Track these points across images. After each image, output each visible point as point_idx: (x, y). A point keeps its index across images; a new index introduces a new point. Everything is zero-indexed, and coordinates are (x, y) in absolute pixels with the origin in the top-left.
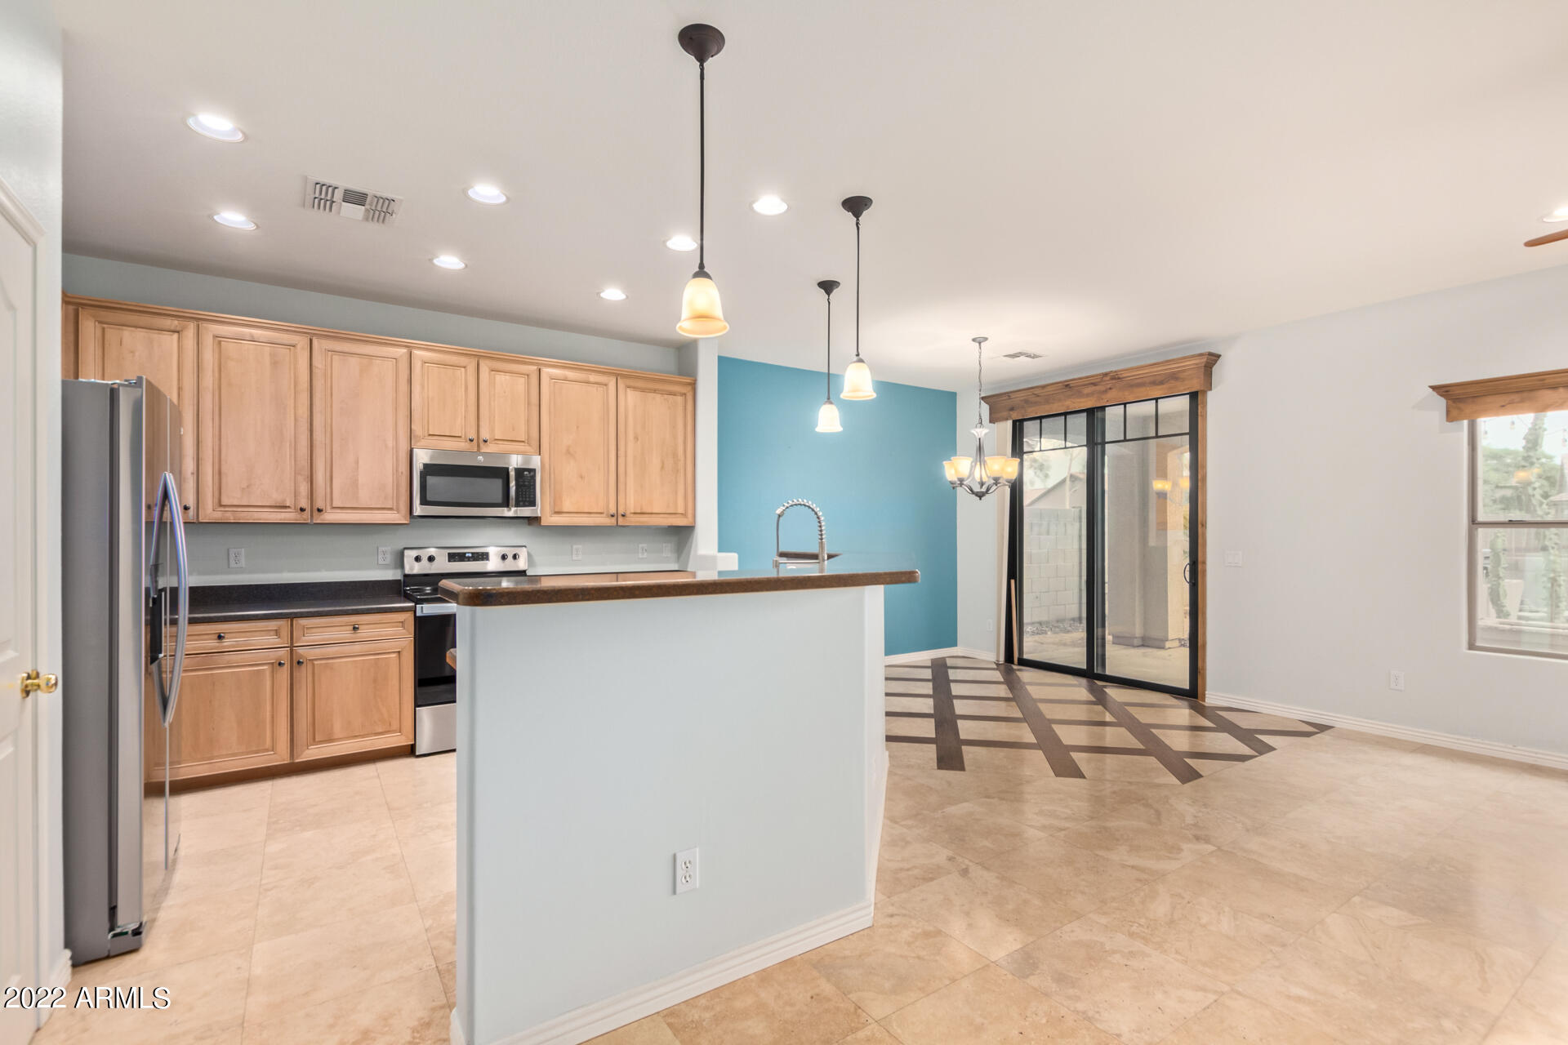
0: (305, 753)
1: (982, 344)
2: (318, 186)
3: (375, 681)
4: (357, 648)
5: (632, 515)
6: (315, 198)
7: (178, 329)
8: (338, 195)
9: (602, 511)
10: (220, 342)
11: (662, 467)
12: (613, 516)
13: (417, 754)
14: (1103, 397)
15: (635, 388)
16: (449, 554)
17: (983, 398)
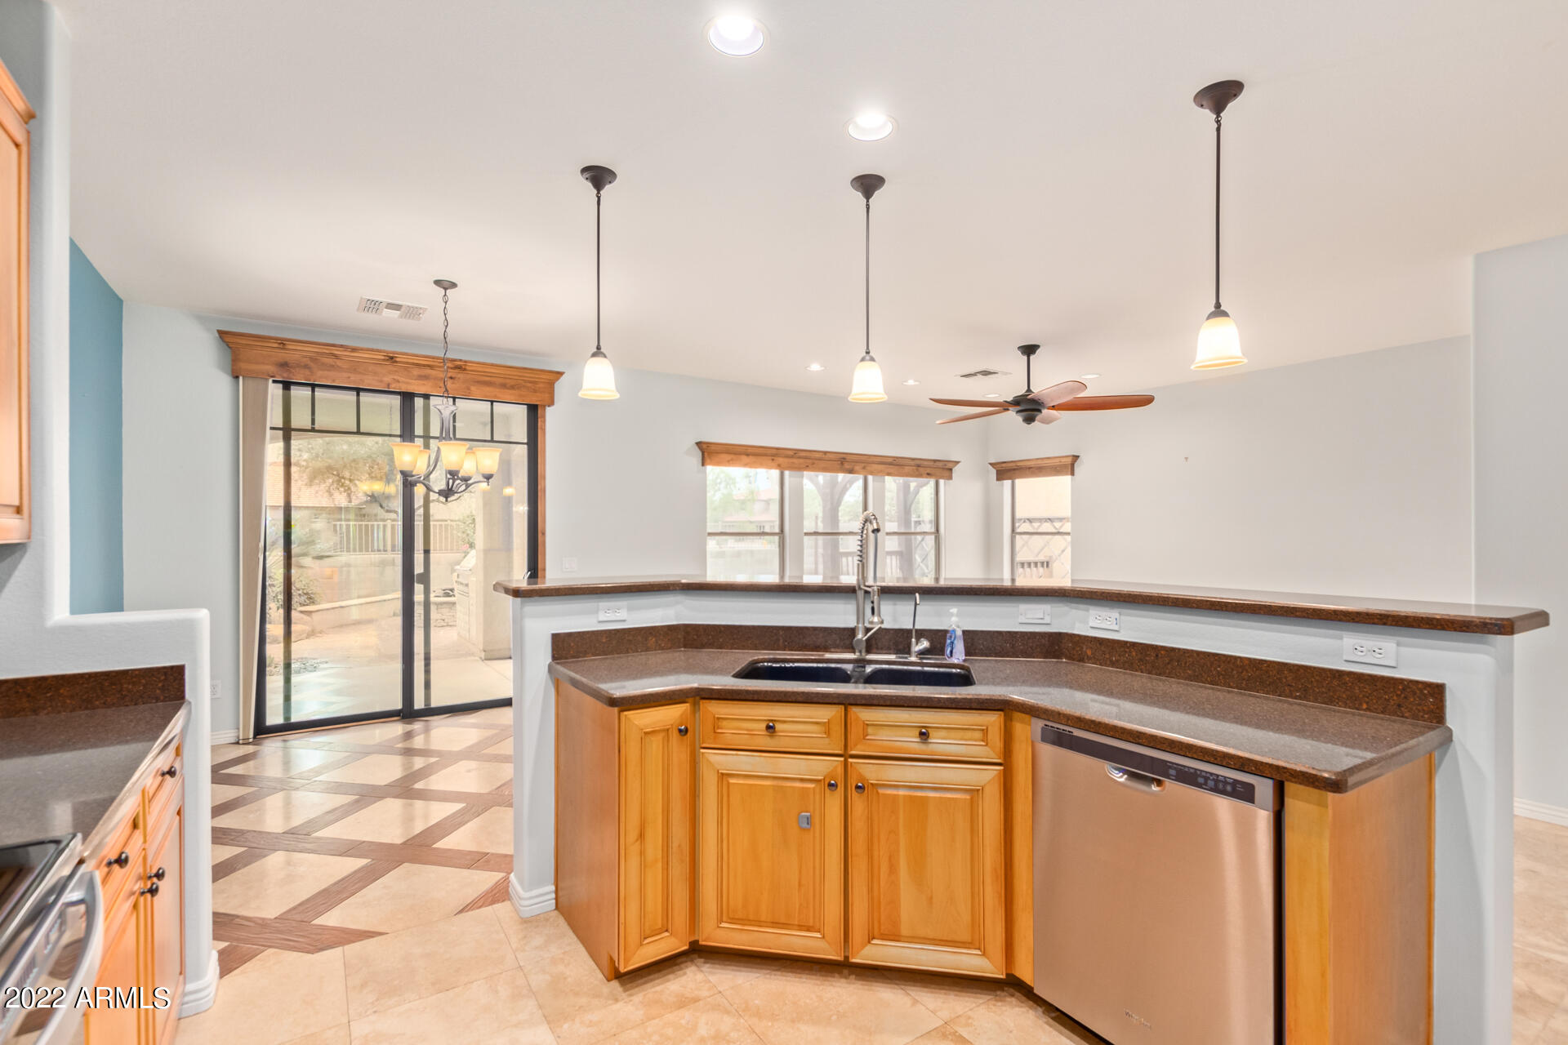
17: (220, 332)
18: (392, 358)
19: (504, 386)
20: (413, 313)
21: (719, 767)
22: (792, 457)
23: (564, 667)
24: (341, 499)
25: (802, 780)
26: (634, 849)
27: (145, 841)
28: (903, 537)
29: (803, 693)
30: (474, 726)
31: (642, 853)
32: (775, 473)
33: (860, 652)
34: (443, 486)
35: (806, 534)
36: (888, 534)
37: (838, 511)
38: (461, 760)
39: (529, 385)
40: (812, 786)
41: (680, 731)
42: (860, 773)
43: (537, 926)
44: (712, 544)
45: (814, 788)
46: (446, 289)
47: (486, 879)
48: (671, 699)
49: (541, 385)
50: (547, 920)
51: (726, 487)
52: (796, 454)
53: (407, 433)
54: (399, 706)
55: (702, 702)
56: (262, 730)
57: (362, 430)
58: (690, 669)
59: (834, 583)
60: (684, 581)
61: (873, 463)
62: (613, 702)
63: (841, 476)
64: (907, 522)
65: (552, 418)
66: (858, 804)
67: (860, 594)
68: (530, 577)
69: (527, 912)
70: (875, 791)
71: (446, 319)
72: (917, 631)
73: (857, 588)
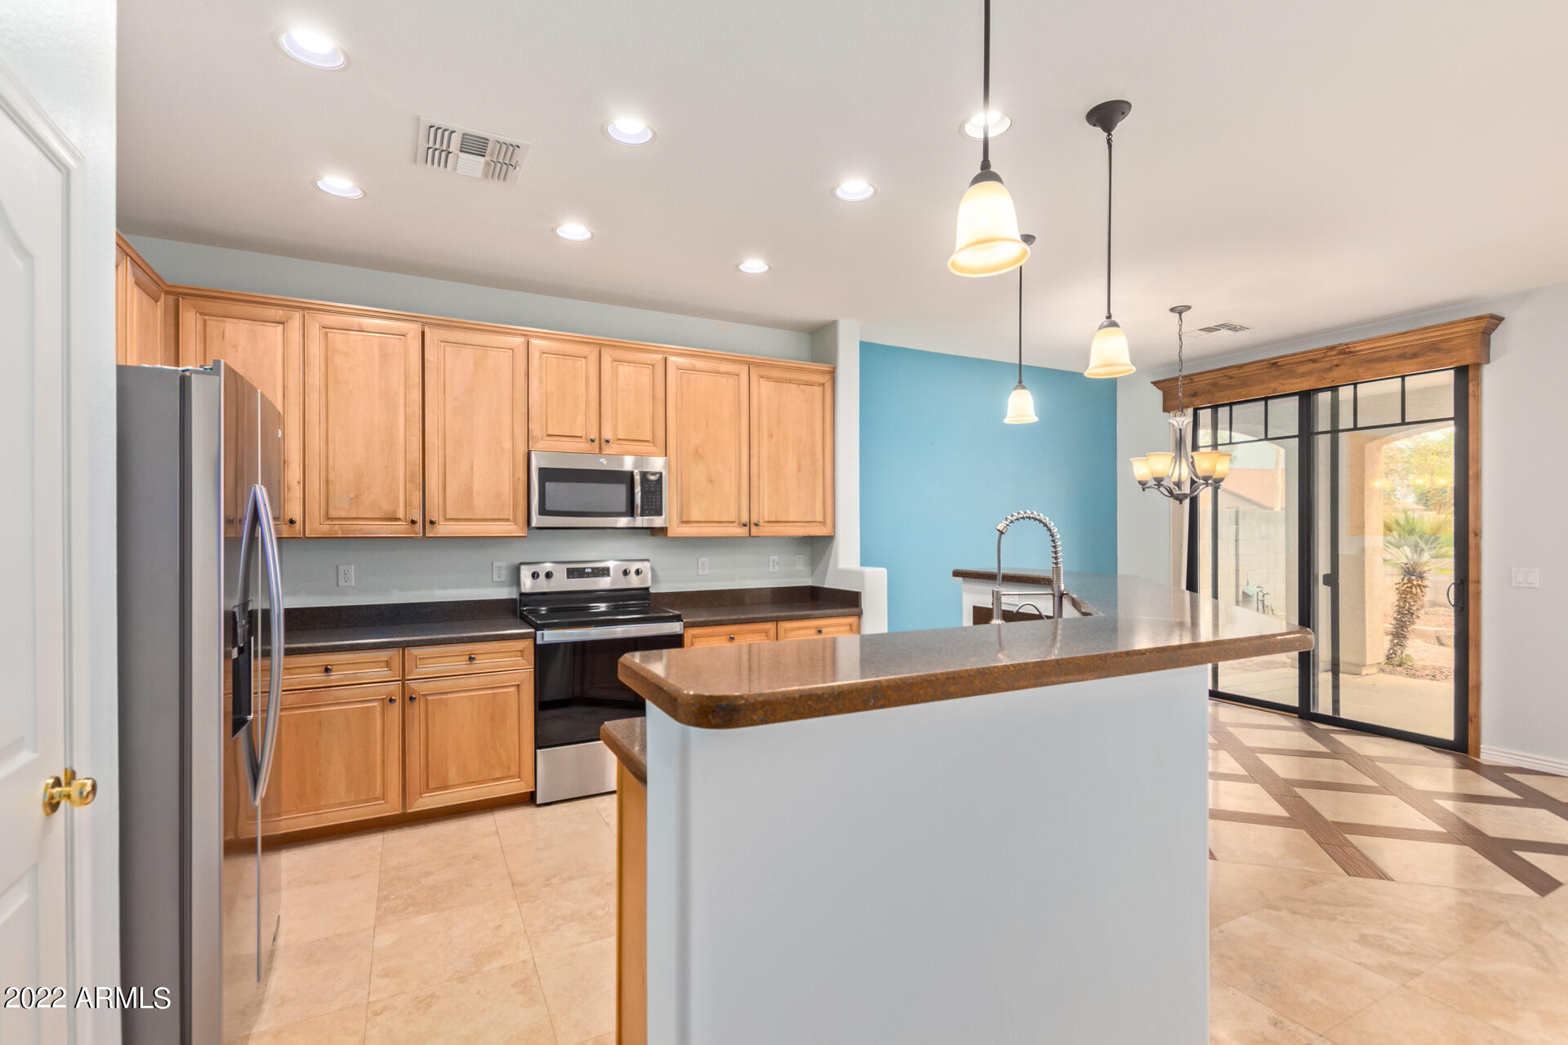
0: (416, 803)
1: (1183, 314)
2: (433, 130)
3: (493, 718)
4: (473, 681)
5: (765, 524)
6: (429, 148)
7: (283, 320)
8: (455, 145)
9: (734, 520)
10: (326, 334)
11: (799, 469)
12: (745, 525)
13: (538, 802)
14: (1326, 376)
15: (768, 378)
16: (568, 569)
17: (1155, 383)
19: (1403, 357)
49: (1459, 341)
53: (1305, 432)
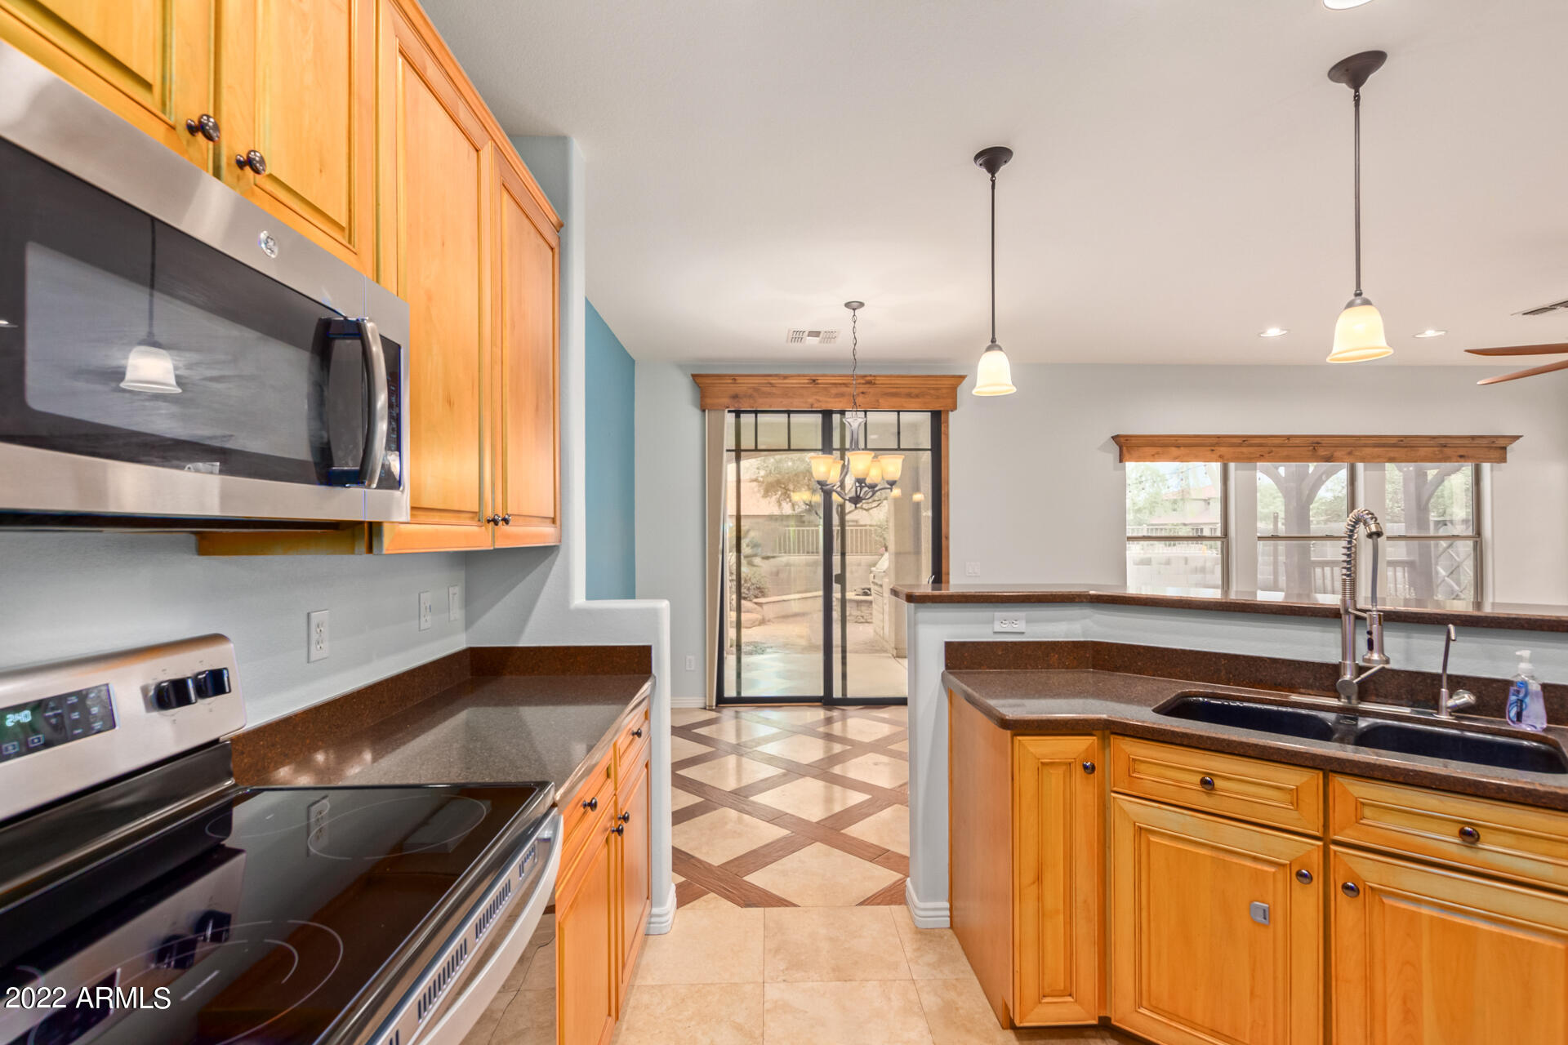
1: (855, 311)
12: (488, 522)
15: (510, 193)
17: (694, 376)
18: (814, 381)
19: (909, 395)
20: (830, 336)
21: (1135, 819)
22: (1240, 445)
23: (956, 678)
24: (787, 509)
25: (1255, 859)
26: (1031, 893)
27: (616, 789)
28: (1416, 543)
29: (1256, 745)
30: (884, 720)
31: (1040, 898)
32: (1216, 467)
33: (1349, 698)
34: (853, 494)
35: (1260, 538)
36: (1389, 538)
37: (1309, 510)
38: (870, 752)
39: (932, 392)
40: (1272, 869)
41: (1085, 767)
42: (1350, 868)
43: (930, 941)
44: (1134, 551)
45: (1274, 873)
46: (854, 309)
47: (885, 877)
48: (1073, 729)
49: (944, 391)
50: (941, 937)
51: (1153, 485)
52: (1245, 441)
53: (827, 447)
54: (821, 693)
55: (1112, 737)
56: (722, 701)
57: (792, 448)
58: (1098, 694)
59: (1304, 603)
60: (1092, 592)
61: (1365, 446)
62: (1004, 723)
63: (1312, 467)
64: (1422, 522)
65: (955, 422)
66: (1347, 912)
67: (1348, 621)
68: (934, 582)
69: (923, 923)
70: (1377, 897)
71: (855, 338)
72: (1449, 677)
73: (1342, 612)
